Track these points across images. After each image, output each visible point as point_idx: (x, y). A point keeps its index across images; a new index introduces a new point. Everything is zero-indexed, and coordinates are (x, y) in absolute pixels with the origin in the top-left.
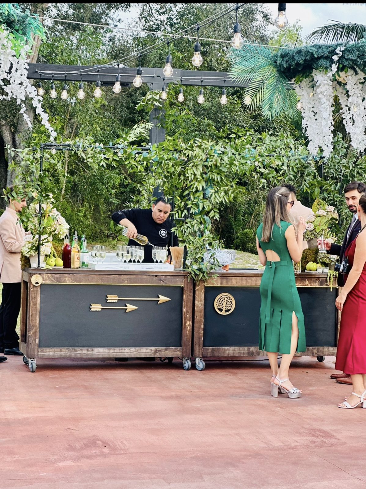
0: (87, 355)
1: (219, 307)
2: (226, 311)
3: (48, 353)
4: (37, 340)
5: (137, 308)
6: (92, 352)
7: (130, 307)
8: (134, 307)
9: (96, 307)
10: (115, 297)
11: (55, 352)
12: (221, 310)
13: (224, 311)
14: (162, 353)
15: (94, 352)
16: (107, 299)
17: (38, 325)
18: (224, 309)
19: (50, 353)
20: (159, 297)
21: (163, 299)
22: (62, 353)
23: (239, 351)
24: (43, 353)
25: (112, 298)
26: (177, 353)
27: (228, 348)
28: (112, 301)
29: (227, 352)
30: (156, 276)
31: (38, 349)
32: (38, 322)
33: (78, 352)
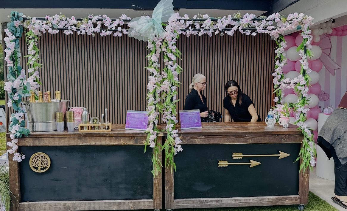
0: (217, 205)
1: (34, 165)
2: (42, 169)
3: (182, 205)
4: (173, 194)
5: (260, 163)
6: (220, 203)
7: (253, 163)
8: (257, 163)
9: (223, 164)
10: (240, 154)
11: (188, 203)
12: (37, 168)
13: (39, 169)
14: (283, 201)
15: (222, 203)
16: (233, 156)
17: (173, 181)
18: (39, 168)
19: (184, 204)
20: (279, 154)
21: (283, 155)
22: (195, 204)
23: (55, 206)
24: (178, 205)
25: (238, 156)
26: (296, 201)
27: (44, 204)
28: (238, 158)
29: (44, 207)
30: (278, 135)
31: (173, 201)
32: (173, 178)
33: (209, 203)
